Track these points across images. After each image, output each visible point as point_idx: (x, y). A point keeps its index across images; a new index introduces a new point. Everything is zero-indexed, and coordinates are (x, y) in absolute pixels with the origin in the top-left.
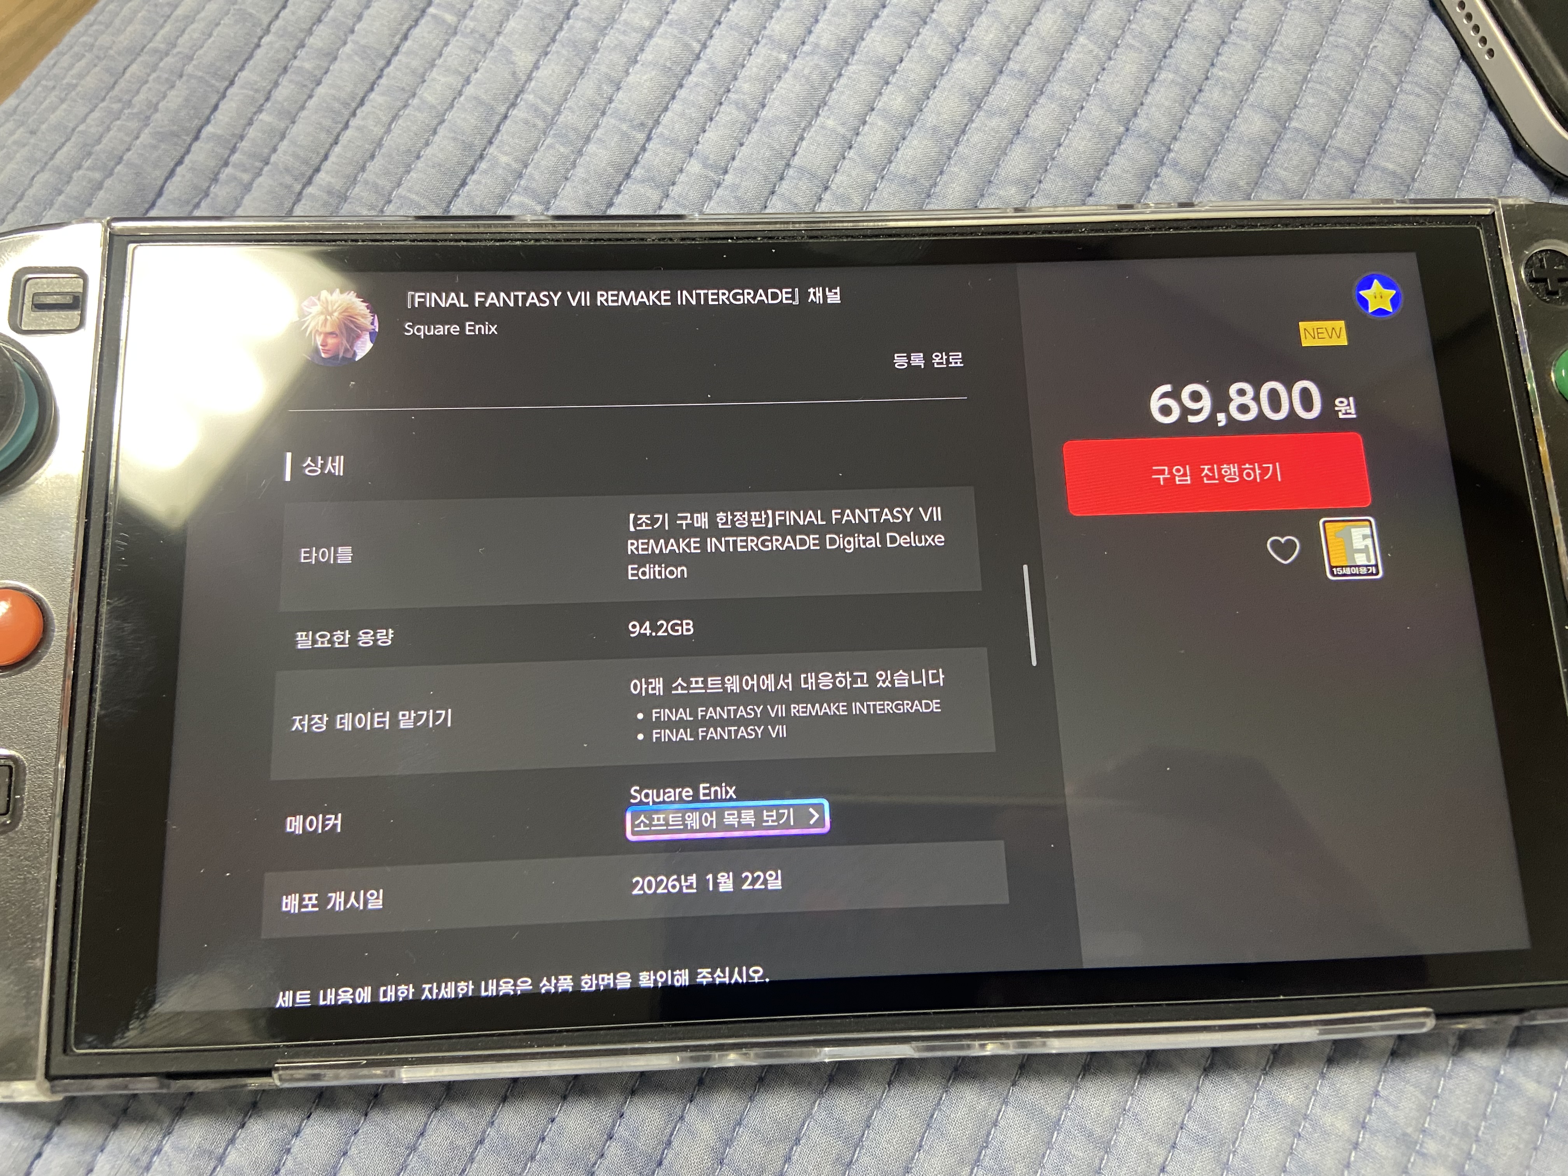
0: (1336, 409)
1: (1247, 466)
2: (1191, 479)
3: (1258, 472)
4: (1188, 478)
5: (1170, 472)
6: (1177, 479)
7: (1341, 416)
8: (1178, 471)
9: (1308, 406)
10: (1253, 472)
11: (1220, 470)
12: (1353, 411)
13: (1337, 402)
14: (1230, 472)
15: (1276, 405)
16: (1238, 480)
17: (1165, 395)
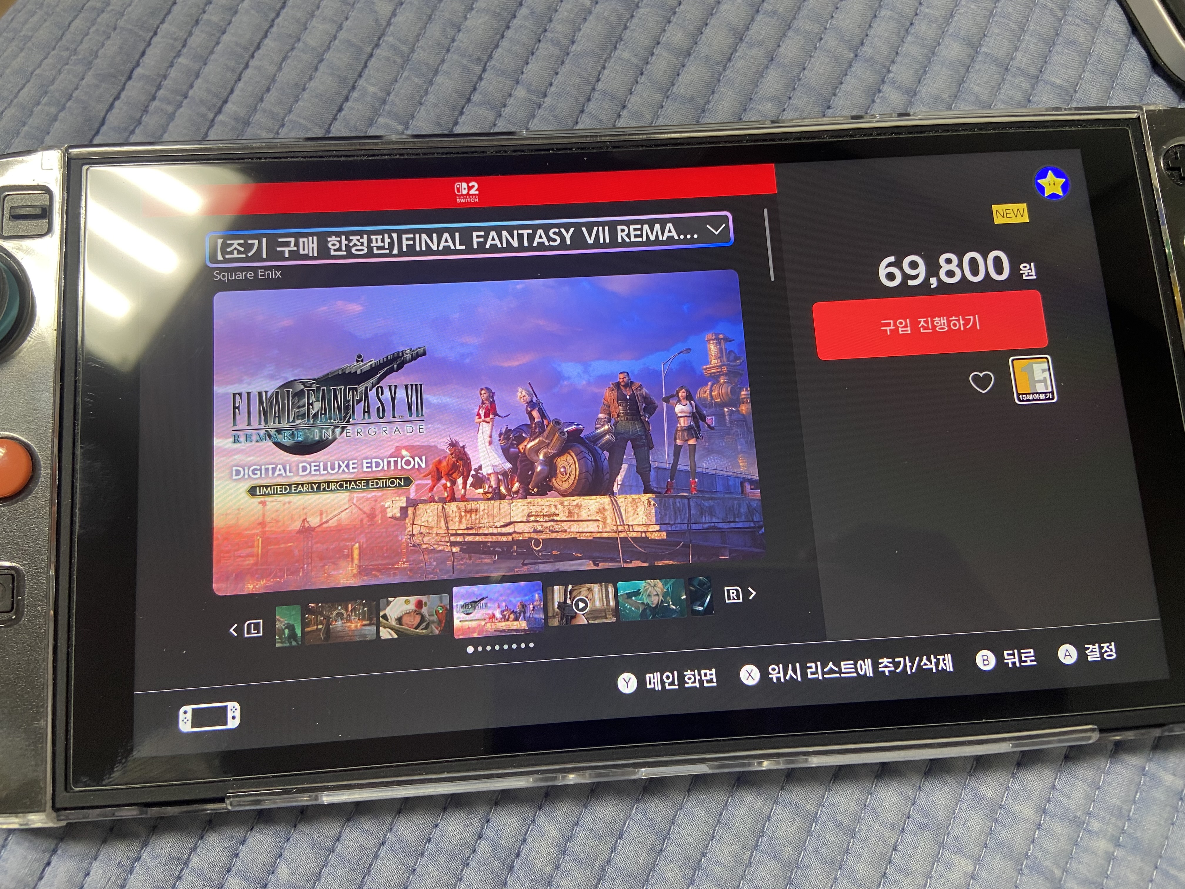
0: (1021, 272)
1: (954, 318)
2: (911, 330)
3: (962, 322)
4: (909, 329)
5: (895, 325)
6: (900, 329)
7: (1025, 278)
8: (901, 323)
9: (999, 270)
10: (958, 323)
11: (932, 322)
12: (1033, 273)
13: (1021, 266)
14: (941, 323)
15: (975, 271)
16: (947, 329)
17: (890, 265)
